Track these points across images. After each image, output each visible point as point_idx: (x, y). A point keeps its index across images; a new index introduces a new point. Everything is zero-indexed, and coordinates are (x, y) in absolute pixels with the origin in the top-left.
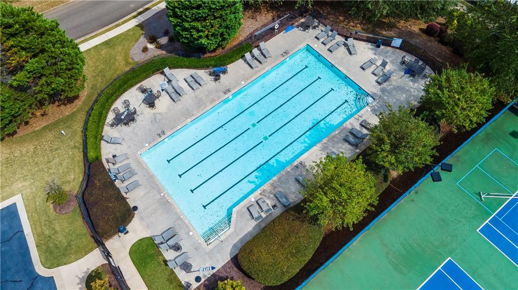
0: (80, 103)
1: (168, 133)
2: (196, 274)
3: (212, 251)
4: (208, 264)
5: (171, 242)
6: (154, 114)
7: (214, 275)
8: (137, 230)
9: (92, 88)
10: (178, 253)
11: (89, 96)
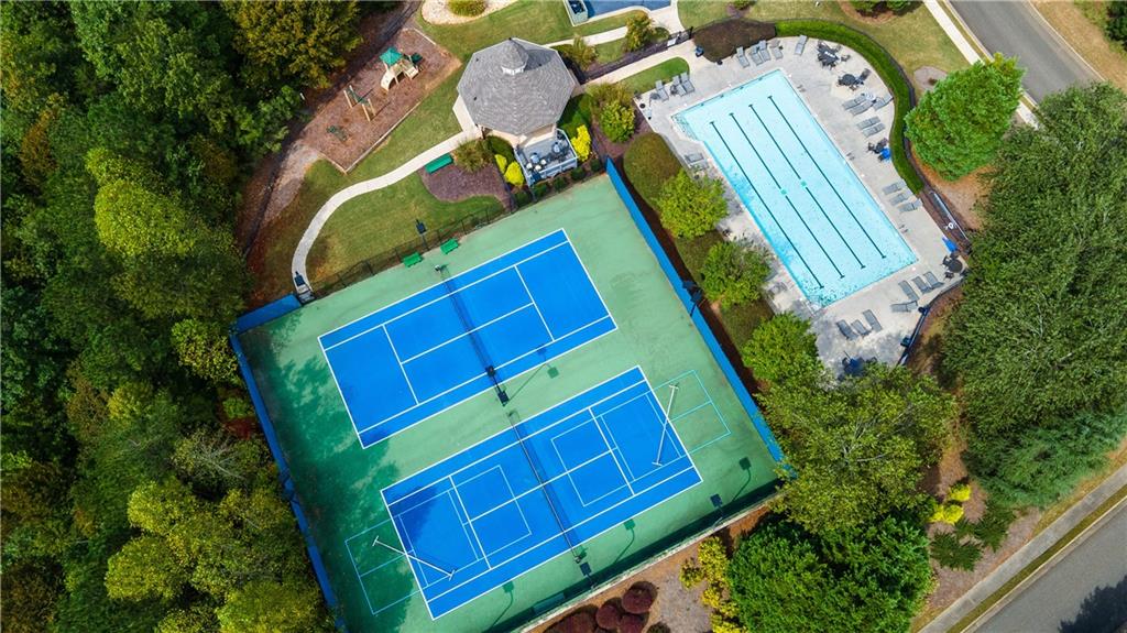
0: (856, 19)
1: (801, 95)
2: (647, 104)
3: (665, 119)
4: (654, 115)
5: (680, 87)
6: (830, 85)
7: (644, 118)
8: (698, 64)
9: (877, 29)
10: (669, 92)
11: (865, 26)
